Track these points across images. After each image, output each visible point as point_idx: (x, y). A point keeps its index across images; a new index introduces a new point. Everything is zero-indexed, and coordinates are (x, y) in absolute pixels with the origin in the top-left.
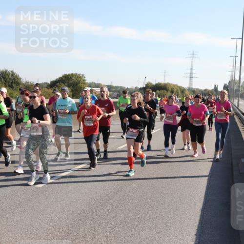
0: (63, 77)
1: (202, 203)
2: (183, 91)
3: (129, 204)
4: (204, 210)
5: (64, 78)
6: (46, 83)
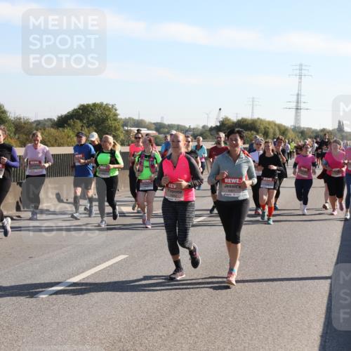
0: (79, 109)
1: (322, 325)
2: (284, 131)
3: (197, 325)
5: (81, 111)
6: (50, 120)
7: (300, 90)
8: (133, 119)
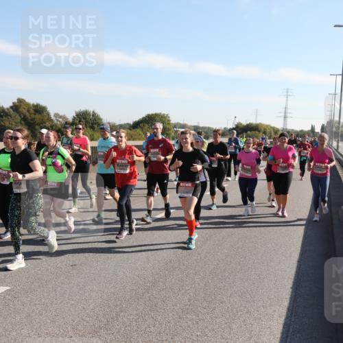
0: (147, 117)
1: (299, 254)
3: (219, 254)
4: (300, 261)
6: (128, 124)
7: (287, 105)
8: (180, 124)
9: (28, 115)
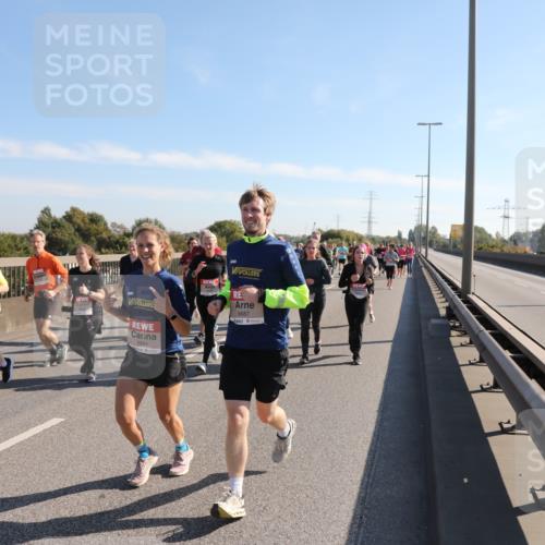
7: (371, 209)
9: (82, 225)
